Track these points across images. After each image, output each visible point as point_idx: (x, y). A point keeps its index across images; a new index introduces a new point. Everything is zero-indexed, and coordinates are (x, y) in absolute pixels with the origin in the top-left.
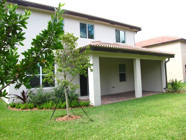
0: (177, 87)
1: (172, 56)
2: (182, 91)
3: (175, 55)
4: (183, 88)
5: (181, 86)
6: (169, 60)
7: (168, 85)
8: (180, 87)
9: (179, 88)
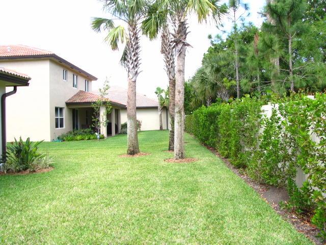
0: (29, 157)
1: (24, 82)
2: (40, 166)
3: (30, 79)
4: (44, 158)
5: (39, 155)
6: (15, 90)
7: (7, 155)
8: (36, 156)
9: (33, 160)
